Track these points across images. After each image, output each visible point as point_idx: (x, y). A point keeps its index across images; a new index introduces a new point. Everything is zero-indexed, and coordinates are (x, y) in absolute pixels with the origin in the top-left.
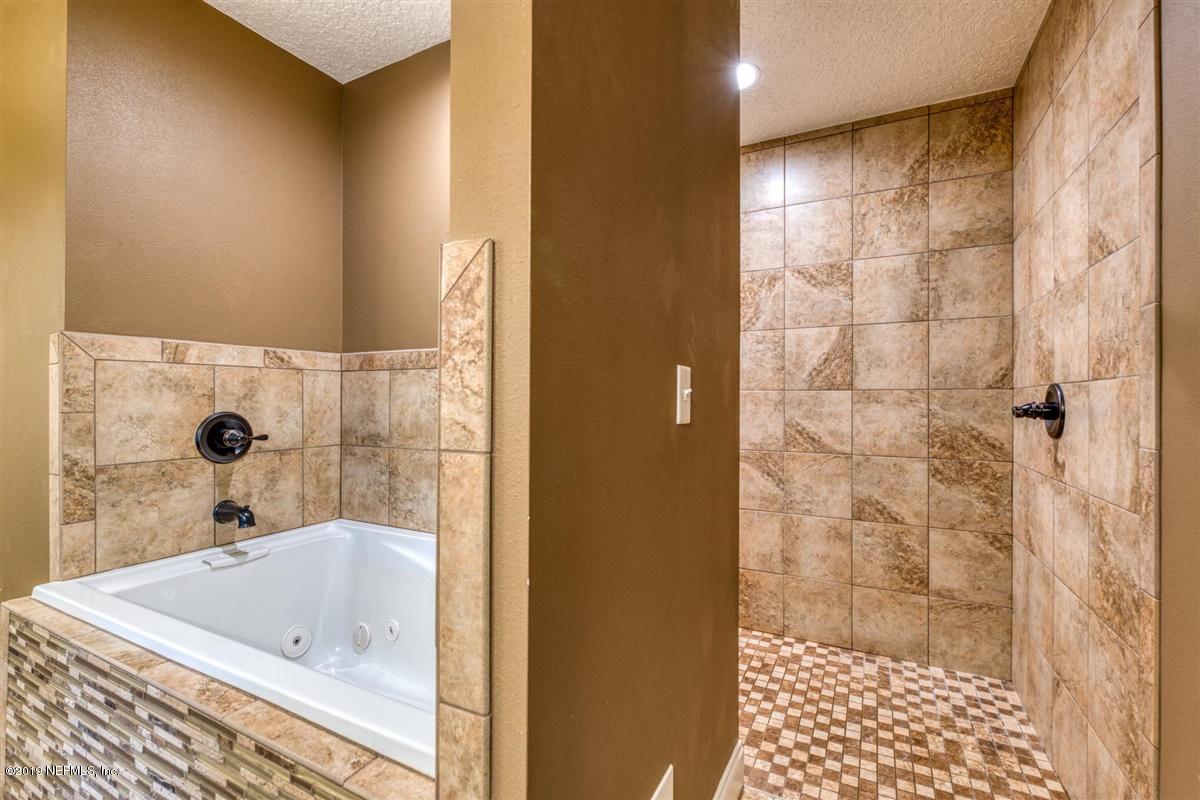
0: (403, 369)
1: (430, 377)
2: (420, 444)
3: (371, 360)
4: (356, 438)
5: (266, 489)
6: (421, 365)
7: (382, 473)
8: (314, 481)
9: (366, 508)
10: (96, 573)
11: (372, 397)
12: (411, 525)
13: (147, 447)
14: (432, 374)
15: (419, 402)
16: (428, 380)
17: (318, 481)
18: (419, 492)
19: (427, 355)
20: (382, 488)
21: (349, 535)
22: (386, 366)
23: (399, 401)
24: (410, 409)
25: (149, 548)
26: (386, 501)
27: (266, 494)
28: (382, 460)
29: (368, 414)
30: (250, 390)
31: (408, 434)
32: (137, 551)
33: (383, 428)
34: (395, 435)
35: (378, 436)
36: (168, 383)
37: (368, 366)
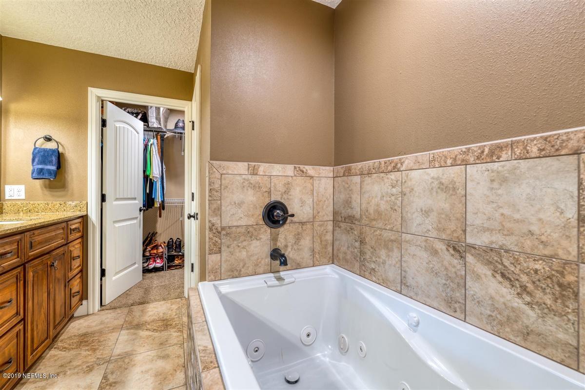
0: (369, 174)
1: (388, 178)
2: (380, 225)
3: (349, 169)
4: (341, 217)
5: (295, 243)
6: (381, 170)
7: (356, 241)
8: (319, 241)
9: (346, 261)
10: (221, 280)
11: (350, 193)
12: (374, 279)
13: (242, 218)
14: (389, 176)
15: (379, 195)
16: (386, 180)
17: (321, 241)
18: (379, 258)
19: (385, 163)
20: (356, 250)
21: (337, 276)
22: (358, 173)
23: (366, 196)
24: (373, 201)
25: (243, 270)
26: (358, 259)
27: (295, 247)
28: (356, 233)
29: (348, 203)
30: (287, 189)
31: (372, 217)
32: (237, 271)
33: (356, 212)
34: (364, 217)
35: (354, 217)
36: (251, 185)
37: (348, 173)
